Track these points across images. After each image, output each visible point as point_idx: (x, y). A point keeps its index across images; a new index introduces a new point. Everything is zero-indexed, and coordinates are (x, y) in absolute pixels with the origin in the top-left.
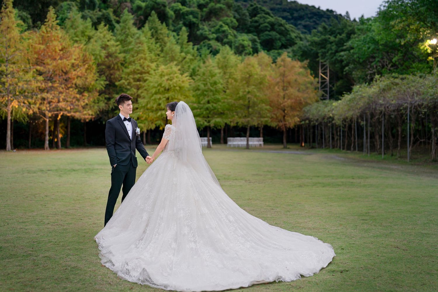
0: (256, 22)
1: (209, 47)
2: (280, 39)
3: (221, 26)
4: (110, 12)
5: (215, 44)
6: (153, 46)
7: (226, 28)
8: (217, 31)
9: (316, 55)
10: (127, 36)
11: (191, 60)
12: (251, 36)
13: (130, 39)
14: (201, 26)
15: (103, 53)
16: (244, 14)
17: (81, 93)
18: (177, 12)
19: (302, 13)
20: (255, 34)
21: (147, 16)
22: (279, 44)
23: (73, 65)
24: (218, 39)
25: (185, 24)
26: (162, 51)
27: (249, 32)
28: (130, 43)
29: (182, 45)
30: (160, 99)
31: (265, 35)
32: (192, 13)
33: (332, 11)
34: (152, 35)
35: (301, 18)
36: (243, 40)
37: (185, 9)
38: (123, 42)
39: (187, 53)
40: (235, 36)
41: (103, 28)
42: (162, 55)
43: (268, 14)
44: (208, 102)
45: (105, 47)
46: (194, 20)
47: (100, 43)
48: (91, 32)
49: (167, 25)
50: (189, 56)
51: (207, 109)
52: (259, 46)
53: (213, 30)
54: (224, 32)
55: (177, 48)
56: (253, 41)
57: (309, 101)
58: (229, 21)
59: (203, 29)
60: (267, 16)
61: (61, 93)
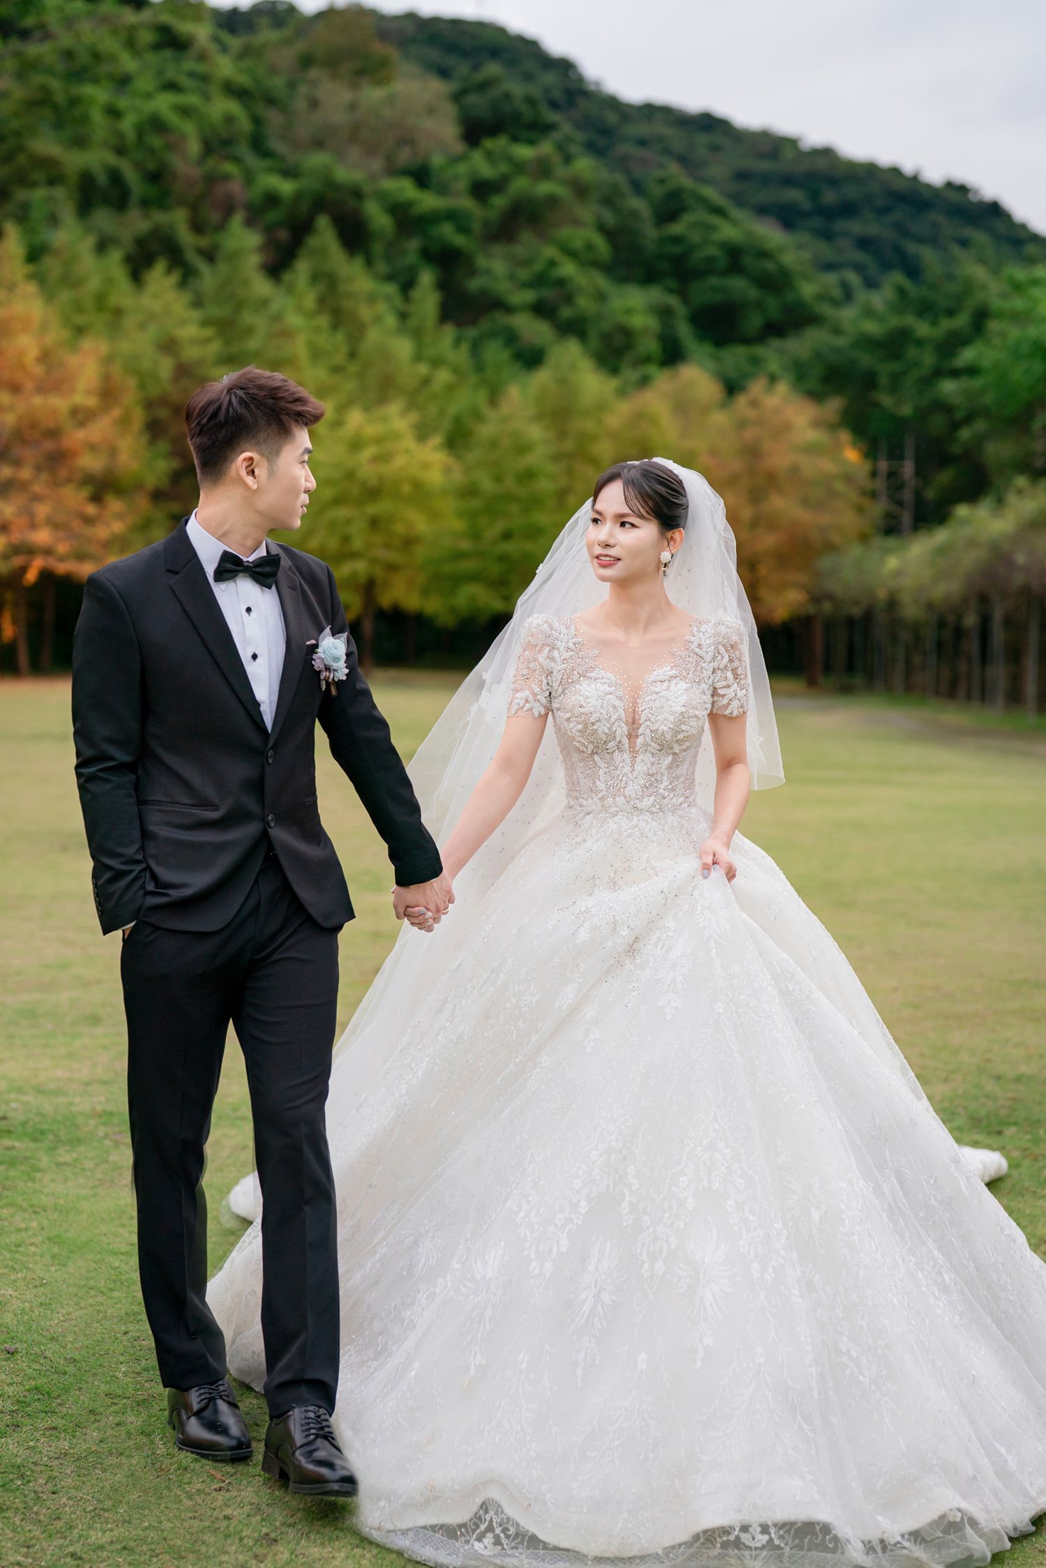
0: (677, 240)
1: (511, 338)
2: (759, 305)
3: (552, 263)
4: (178, 220)
5: (533, 329)
6: (323, 340)
7: (568, 269)
8: (539, 281)
9: (869, 381)
10: (239, 306)
11: (450, 388)
12: (656, 295)
13: (248, 318)
14: (481, 262)
15: (166, 367)
16: (634, 214)
17: (97, 498)
18: (401, 213)
19: (851, 192)
20: (672, 283)
21: (300, 229)
22: (755, 322)
23: (75, 411)
24: (541, 310)
25: (427, 255)
26: (352, 355)
27: (649, 277)
28: (249, 331)
29: (417, 335)
30: (348, 521)
31: (707, 291)
32: (452, 216)
33: (963, 189)
34: (321, 301)
35: (848, 210)
36: (629, 311)
37: (428, 201)
38: (226, 328)
39: (437, 363)
40: (601, 297)
41: (160, 279)
42: (353, 368)
43: (719, 211)
44: (507, 536)
45: (169, 346)
46: (459, 240)
47: (152, 332)
48: (123, 293)
49: (369, 262)
50: (443, 376)
51: (503, 558)
52: (684, 331)
53: (524, 274)
54: (561, 283)
55: (403, 348)
56: (664, 313)
57: (836, 538)
58: (578, 244)
59: (488, 272)
60: (715, 220)
61: (37, 498)
